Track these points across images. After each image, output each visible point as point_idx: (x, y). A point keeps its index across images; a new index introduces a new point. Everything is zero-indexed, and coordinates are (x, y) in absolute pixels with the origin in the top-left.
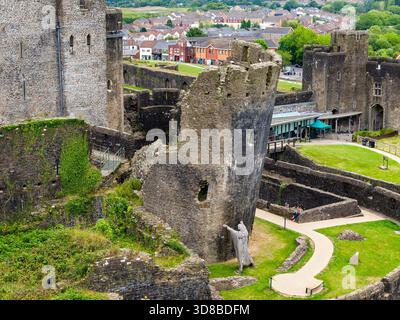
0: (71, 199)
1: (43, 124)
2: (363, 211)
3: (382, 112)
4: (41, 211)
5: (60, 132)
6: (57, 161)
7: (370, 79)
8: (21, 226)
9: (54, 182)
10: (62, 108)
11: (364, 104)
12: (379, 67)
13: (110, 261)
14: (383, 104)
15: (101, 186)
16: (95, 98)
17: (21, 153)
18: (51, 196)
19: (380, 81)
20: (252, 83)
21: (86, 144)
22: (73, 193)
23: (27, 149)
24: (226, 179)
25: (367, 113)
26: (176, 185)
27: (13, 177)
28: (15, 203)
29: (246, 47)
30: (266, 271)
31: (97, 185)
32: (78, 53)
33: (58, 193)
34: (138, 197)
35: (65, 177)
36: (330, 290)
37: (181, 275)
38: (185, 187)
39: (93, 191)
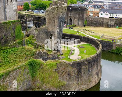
0: (18, 41)
1: (11, 22)
2: (81, 42)
3: (72, 20)
4: (12, 44)
5: (15, 24)
6: (15, 31)
7: (68, 12)
8: (7, 48)
9: (14, 36)
10: (6, 19)
11: (67, 18)
12: (71, 8)
13: (38, 52)
14: (72, 18)
15: (24, 37)
16: (13, 16)
17: (7, 29)
18: (14, 40)
19: (71, 12)
20: (62, 10)
21: (21, 26)
22: (18, 39)
23: (8, 28)
24: (57, 34)
25: (68, 21)
26: (45, 35)
27: (5, 35)
28: (5, 42)
29: (56, 2)
30: (66, 55)
31: (23, 37)
32: (9, 4)
33: (15, 39)
34: (34, 39)
35: (16, 35)
36: (83, 58)
37: (53, 55)
38: (47, 36)
39: (23, 39)
